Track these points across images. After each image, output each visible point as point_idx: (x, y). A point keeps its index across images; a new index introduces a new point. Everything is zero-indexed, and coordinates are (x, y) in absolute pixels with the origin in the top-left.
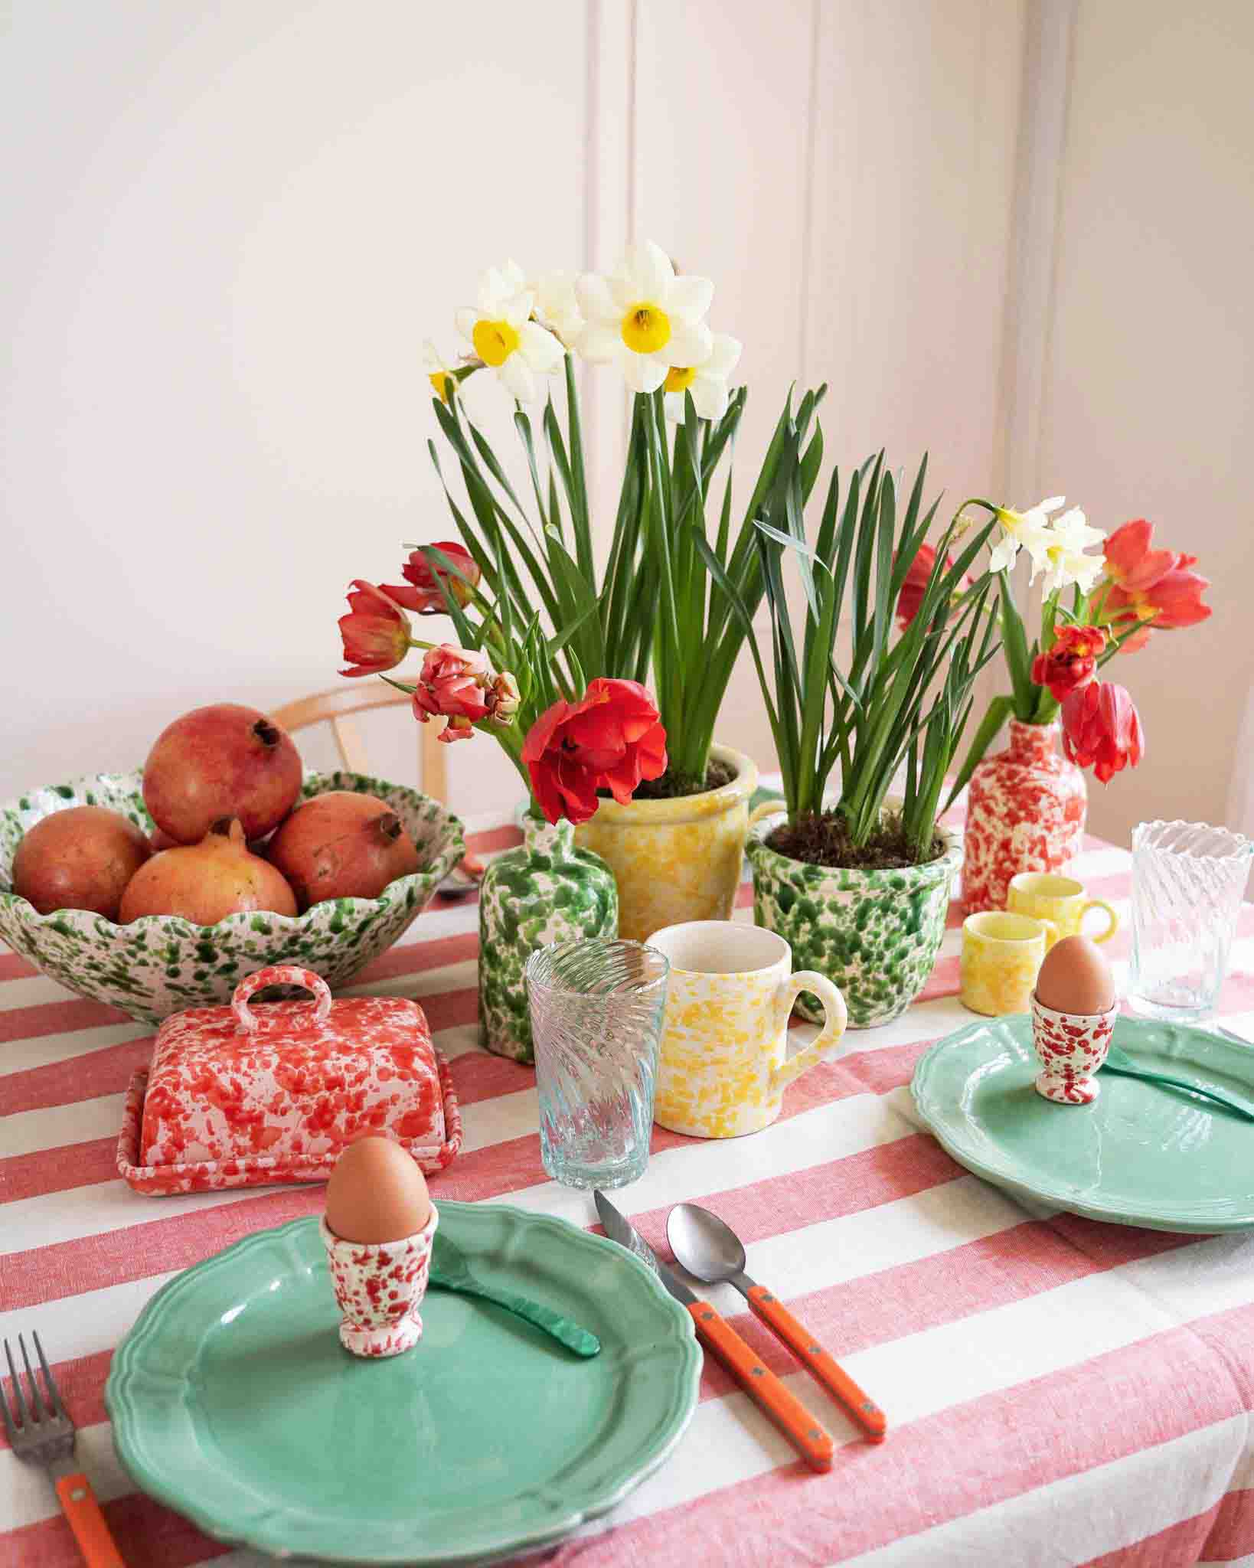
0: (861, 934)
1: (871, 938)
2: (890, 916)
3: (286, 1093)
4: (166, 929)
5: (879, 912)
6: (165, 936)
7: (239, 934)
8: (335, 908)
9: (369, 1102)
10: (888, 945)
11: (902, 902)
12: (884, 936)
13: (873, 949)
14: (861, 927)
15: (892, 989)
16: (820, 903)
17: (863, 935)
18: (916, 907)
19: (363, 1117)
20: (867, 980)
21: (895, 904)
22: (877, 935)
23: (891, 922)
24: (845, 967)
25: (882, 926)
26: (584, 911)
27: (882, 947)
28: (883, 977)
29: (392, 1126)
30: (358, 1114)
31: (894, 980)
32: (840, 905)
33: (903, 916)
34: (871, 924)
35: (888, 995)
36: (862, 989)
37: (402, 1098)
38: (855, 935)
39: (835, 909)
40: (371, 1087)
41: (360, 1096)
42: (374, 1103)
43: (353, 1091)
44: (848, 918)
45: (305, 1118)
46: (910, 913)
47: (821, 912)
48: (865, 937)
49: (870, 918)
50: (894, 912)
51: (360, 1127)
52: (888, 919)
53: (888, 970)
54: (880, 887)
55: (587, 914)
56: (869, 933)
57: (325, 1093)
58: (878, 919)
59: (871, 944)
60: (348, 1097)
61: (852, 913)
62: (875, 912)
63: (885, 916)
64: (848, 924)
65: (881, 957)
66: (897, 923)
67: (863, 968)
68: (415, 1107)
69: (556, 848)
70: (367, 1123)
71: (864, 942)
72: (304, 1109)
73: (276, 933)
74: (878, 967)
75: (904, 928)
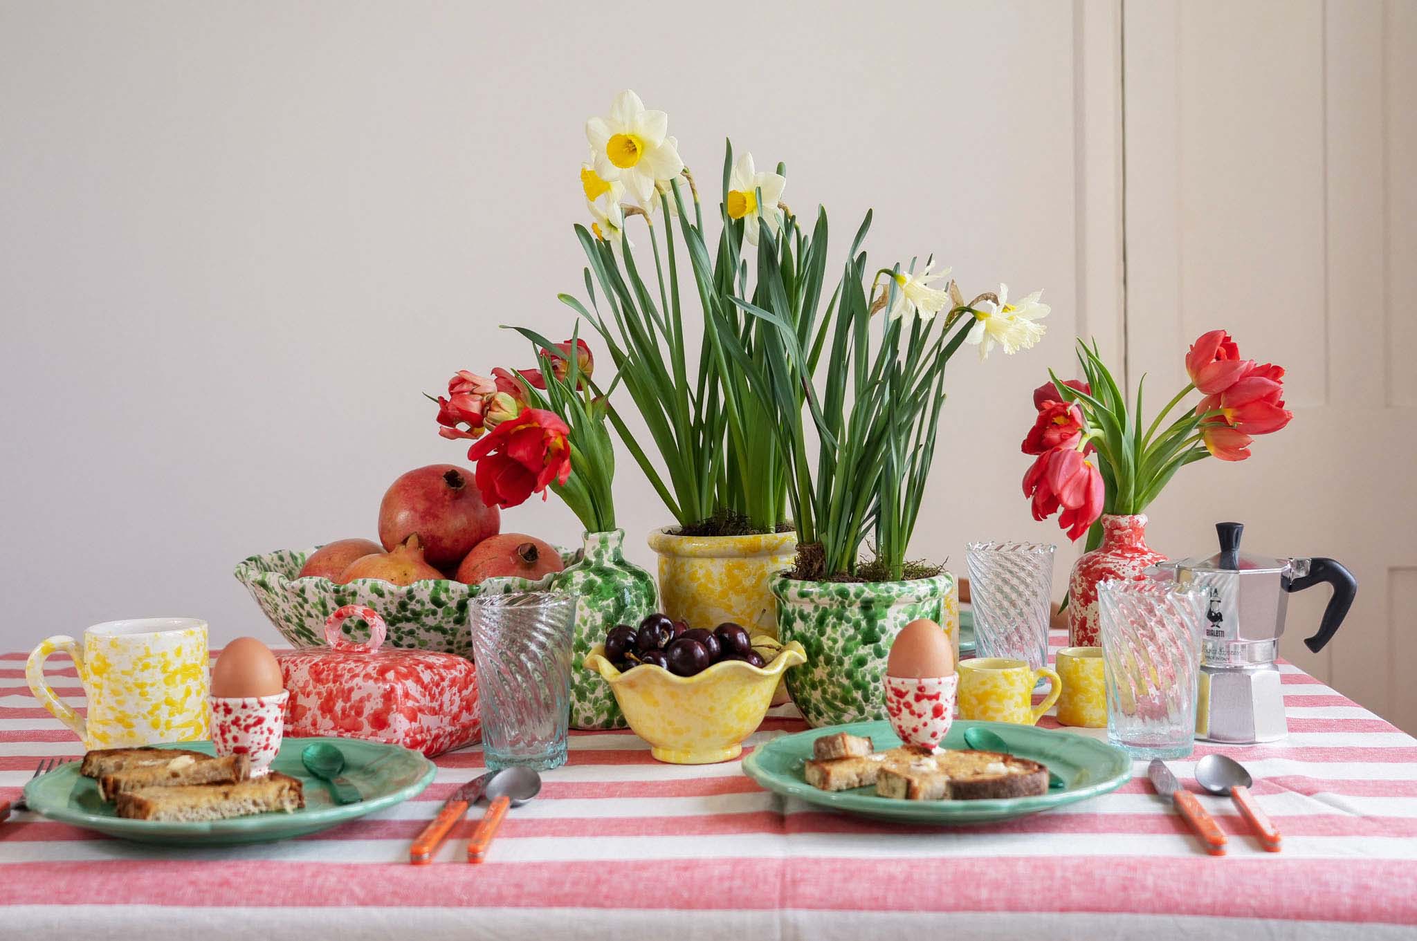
0: (822, 639)
1: (830, 643)
2: (845, 625)
3: (311, 681)
4: (317, 586)
5: (835, 620)
6: (316, 591)
7: (363, 594)
8: (433, 585)
9: (355, 696)
10: (846, 651)
11: (855, 613)
12: (841, 643)
13: (833, 654)
14: (822, 633)
15: (858, 695)
16: (793, 613)
17: (823, 639)
18: (871, 620)
19: (351, 708)
20: (832, 683)
21: (848, 613)
22: (835, 641)
23: (847, 630)
24: (814, 670)
25: (839, 633)
26: (603, 600)
27: (840, 653)
28: (846, 682)
29: (366, 718)
30: (348, 705)
31: (858, 686)
32: (805, 613)
33: (857, 626)
34: (829, 630)
35: (854, 700)
36: (830, 691)
37: (373, 697)
38: (818, 640)
39: (803, 617)
40: (357, 685)
41: (351, 690)
42: (358, 698)
43: (347, 686)
44: (812, 625)
45: (319, 702)
46: (864, 624)
47: (794, 620)
48: (826, 643)
49: (827, 625)
50: (848, 621)
51: (349, 716)
52: (843, 627)
53: (849, 675)
54: (828, 595)
55: (605, 603)
56: (828, 639)
57: (331, 685)
58: (834, 626)
59: (831, 649)
60: (343, 691)
61: (814, 620)
62: (831, 620)
63: (840, 624)
64: (812, 630)
65: (841, 663)
66: (851, 631)
67: (827, 671)
68: (380, 706)
69: (598, 554)
70: (353, 713)
71: (825, 647)
72: (319, 694)
73: (388, 597)
74: (840, 672)
75: (860, 637)
